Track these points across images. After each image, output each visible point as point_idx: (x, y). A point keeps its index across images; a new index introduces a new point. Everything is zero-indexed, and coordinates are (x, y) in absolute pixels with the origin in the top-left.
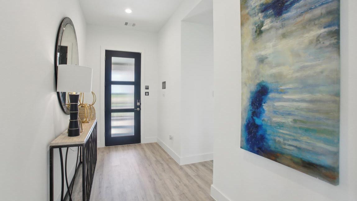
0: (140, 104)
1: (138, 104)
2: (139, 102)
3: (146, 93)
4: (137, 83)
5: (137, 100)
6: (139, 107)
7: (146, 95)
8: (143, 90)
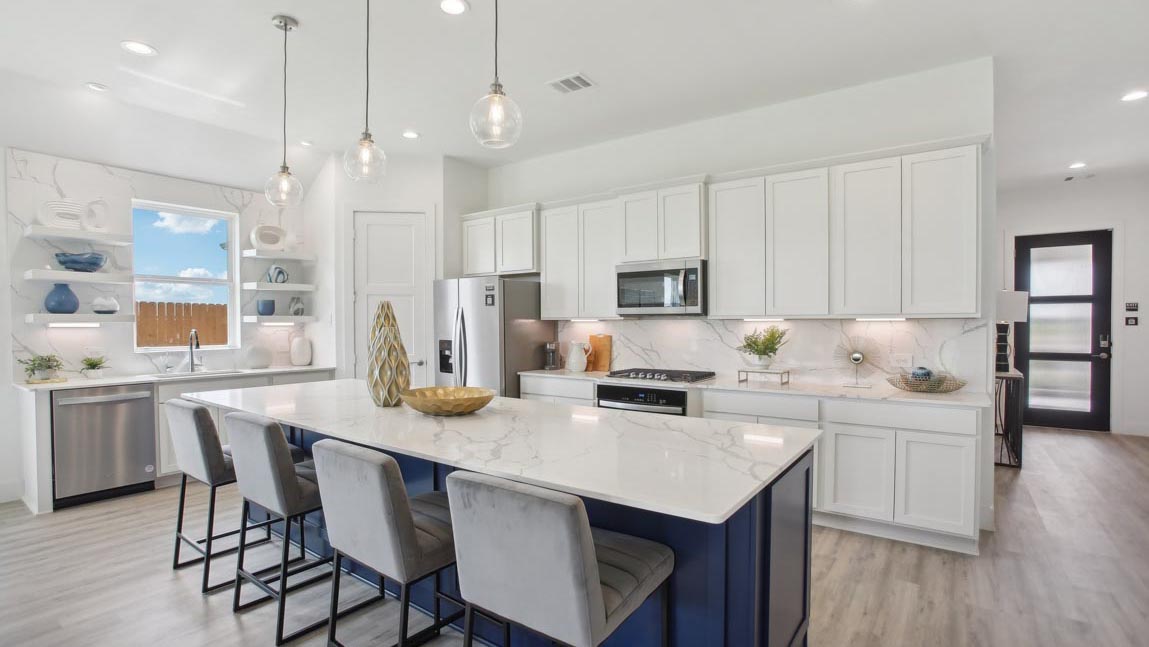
0: (1110, 344)
1: (1104, 344)
2: (1105, 339)
3: (1127, 319)
4: (1101, 299)
5: (1101, 336)
6: (1108, 350)
7: (1127, 324)
8: (1118, 314)
